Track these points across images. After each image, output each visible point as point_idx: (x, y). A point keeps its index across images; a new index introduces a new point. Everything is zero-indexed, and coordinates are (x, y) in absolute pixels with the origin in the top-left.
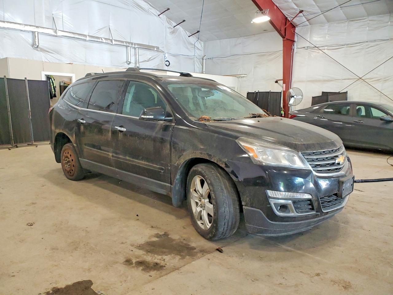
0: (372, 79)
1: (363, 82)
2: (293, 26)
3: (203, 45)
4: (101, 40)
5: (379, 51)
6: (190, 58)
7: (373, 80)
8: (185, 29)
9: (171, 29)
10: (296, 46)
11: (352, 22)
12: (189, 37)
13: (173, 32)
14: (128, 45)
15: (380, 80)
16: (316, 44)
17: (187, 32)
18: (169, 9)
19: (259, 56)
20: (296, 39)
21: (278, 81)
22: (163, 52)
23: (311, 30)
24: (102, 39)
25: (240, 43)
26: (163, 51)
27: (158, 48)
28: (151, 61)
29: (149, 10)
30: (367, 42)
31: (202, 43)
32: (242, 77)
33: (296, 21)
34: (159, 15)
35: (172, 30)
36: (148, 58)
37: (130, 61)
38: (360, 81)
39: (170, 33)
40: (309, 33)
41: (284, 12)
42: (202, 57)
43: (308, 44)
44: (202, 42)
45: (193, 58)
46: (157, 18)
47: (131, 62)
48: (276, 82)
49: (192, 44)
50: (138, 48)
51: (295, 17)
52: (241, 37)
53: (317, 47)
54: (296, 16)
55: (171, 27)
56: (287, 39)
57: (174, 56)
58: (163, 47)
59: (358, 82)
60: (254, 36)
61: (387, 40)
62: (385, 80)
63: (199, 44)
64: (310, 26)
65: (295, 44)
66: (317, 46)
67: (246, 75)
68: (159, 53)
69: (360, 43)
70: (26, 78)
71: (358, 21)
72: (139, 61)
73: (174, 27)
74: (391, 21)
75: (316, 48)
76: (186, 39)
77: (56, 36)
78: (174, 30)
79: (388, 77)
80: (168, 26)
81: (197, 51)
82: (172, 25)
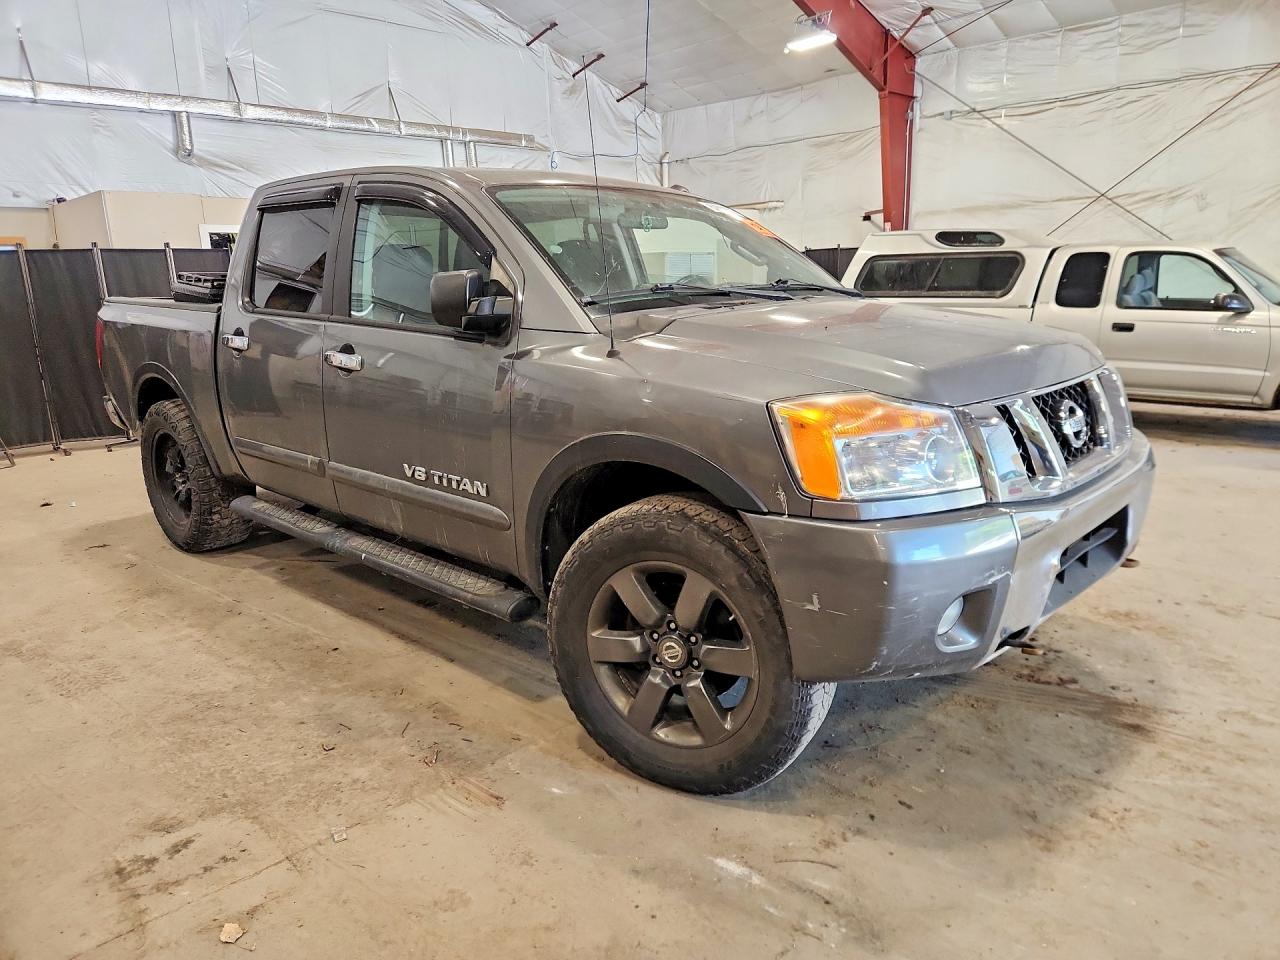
0: (1136, 194)
1: (1109, 205)
2: (909, 55)
3: (659, 121)
4: (366, 127)
5: (1153, 113)
6: (625, 164)
7: (1139, 197)
8: (607, 80)
9: (567, 81)
10: (918, 112)
11: (1075, 35)
12: (618, 101)
13: (572, 91)
14: (444, 134)
15: (1159, 198)
16: (977, 103)
17: (611, 87)
18: (556, 25)
19: (816, 145)
20: (918, 91)
21: (873, 217)
22: (546, 149)
23: (959, 65)
24: (369, 123)
25: (762, 112)
26: (547, 145)
27: (530, 139)
29: (500, 29)
30: (1118, 88)
32: (770, 209)
33: (914, 39)
34: (528, 45)
35: (570, 84)
38: (1102, 202)
39: (564, 94)
40: (955, 73)
41: (881, 16)
42: (658, 158)
43: (952, 105)
44: (657, 115)
45: (631, 164)
46: (523, 54)
48: (867, 218)
49: (626, 122)
50: (475, 142)
51: (909, 29)
52: (763, 93)
53: (979, 112)
54: (912, 26)
55: (566, 76)
56: (890, 93)
57: (579, 158)
58: (546, 136)
59: (1096, 207)
60: (800, 87)
61: (1176, 80)
62: (1173, 198)
63: (648, 120)
64: (956, 51)
65: (917, 106)
66: (979, 108)
67: (782, 204)
68: (536, 153)
69: (1098, 93)
70: (167, 245)
71: (1092, 30)
73: (574, 76)
74: (1186, 23)
75: (976, 115)
76: (611, 109)
77: (240, 121)
78: (574, 85)
79: (1180, 188)
80: (557, 72)
81: (644, 141)
82: (568, 69)
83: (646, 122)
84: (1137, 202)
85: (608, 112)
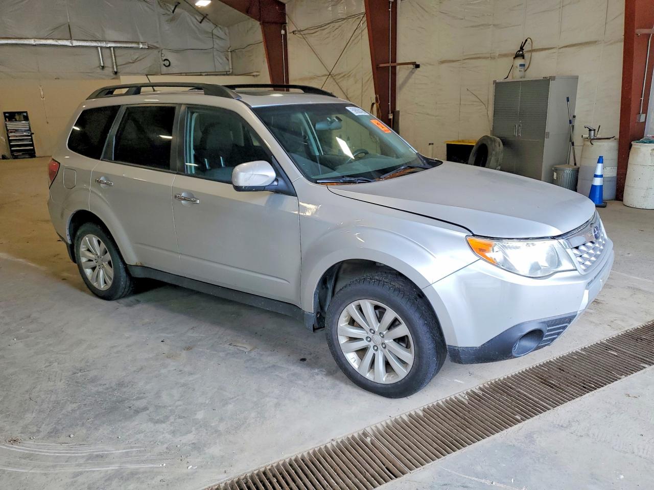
0: (340, 74)
3: (227, 31)
6: (206, 53)
7: (340, 76)
8: (193, 13)
9: (169, 15)
10: (288, 31)
12: (200, 23)
13: (172, 20)
15: (345, 77)
17: (196, 16)
22: (157, 48)
26: (158, 46)
28: (138, 62)
31: (226, 28)
35: (171, 16)
36: (134, 59)
37: (102, 65)
39: (167, 21)
42: (227, 49)
45: (211, 52)
46: (143, 5)
47: (106, 65)
49: (207, 33)
50: (113, 47)
55: (169, 13)
56: (264, 21)
57: (177, 51)
58: (157, 42)
61: (346, 18)
62: (349, 77)
63: (220, 31)
68: (150, 51)
69: (328, 24)
72: (118, 64)
73: (173, 12)
76: (196, 27)
78: (173, 17)
79: (350, 72)
80: (162, 11)
81: (218, 41)
82: (169, 9)
83: (219, 31)
84: (341, 78)
85: (194, 27)
